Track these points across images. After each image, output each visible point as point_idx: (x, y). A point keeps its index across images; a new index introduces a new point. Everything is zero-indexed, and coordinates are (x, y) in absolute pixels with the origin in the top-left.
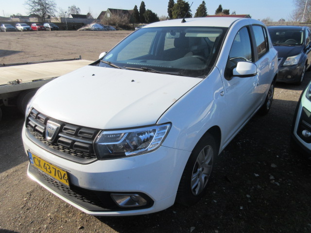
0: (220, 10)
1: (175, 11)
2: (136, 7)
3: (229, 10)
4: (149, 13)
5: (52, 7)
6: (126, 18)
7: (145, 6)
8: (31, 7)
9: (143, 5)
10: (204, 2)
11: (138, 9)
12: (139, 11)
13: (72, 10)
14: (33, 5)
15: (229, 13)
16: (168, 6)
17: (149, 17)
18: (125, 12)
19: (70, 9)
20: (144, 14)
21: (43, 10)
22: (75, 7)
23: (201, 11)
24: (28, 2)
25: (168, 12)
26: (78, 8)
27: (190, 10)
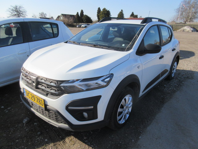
0: (132, 15)
1: (101, 16)
2: (78, 13)
3: (137, 15)
4: (85, 17)
5: (24, 13)
6: (72, 20)
7: (83, 12)
8: (11, 13)
9: (82, 12)
10: (122, 10)
11: (79, 14)
12: (80, 15)
13: (42, 15)
14: (12, 12)
15: (137, 17)
16: (97, 13)
17: (86, 19)
18: (71, 16)
19: (40, 14)
20: (83, 18)
21: (18, 14)
22: (43, 13)
23: (120, 16)
24: (9, 10)
25: (97, 16)
26: (46, 14)
27: (111, 15)
